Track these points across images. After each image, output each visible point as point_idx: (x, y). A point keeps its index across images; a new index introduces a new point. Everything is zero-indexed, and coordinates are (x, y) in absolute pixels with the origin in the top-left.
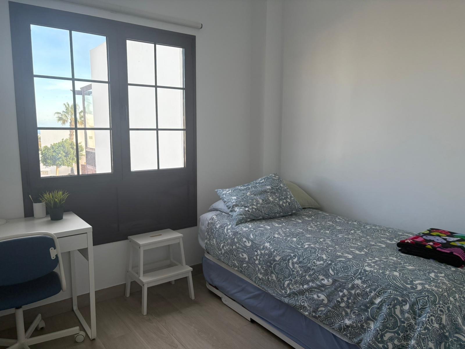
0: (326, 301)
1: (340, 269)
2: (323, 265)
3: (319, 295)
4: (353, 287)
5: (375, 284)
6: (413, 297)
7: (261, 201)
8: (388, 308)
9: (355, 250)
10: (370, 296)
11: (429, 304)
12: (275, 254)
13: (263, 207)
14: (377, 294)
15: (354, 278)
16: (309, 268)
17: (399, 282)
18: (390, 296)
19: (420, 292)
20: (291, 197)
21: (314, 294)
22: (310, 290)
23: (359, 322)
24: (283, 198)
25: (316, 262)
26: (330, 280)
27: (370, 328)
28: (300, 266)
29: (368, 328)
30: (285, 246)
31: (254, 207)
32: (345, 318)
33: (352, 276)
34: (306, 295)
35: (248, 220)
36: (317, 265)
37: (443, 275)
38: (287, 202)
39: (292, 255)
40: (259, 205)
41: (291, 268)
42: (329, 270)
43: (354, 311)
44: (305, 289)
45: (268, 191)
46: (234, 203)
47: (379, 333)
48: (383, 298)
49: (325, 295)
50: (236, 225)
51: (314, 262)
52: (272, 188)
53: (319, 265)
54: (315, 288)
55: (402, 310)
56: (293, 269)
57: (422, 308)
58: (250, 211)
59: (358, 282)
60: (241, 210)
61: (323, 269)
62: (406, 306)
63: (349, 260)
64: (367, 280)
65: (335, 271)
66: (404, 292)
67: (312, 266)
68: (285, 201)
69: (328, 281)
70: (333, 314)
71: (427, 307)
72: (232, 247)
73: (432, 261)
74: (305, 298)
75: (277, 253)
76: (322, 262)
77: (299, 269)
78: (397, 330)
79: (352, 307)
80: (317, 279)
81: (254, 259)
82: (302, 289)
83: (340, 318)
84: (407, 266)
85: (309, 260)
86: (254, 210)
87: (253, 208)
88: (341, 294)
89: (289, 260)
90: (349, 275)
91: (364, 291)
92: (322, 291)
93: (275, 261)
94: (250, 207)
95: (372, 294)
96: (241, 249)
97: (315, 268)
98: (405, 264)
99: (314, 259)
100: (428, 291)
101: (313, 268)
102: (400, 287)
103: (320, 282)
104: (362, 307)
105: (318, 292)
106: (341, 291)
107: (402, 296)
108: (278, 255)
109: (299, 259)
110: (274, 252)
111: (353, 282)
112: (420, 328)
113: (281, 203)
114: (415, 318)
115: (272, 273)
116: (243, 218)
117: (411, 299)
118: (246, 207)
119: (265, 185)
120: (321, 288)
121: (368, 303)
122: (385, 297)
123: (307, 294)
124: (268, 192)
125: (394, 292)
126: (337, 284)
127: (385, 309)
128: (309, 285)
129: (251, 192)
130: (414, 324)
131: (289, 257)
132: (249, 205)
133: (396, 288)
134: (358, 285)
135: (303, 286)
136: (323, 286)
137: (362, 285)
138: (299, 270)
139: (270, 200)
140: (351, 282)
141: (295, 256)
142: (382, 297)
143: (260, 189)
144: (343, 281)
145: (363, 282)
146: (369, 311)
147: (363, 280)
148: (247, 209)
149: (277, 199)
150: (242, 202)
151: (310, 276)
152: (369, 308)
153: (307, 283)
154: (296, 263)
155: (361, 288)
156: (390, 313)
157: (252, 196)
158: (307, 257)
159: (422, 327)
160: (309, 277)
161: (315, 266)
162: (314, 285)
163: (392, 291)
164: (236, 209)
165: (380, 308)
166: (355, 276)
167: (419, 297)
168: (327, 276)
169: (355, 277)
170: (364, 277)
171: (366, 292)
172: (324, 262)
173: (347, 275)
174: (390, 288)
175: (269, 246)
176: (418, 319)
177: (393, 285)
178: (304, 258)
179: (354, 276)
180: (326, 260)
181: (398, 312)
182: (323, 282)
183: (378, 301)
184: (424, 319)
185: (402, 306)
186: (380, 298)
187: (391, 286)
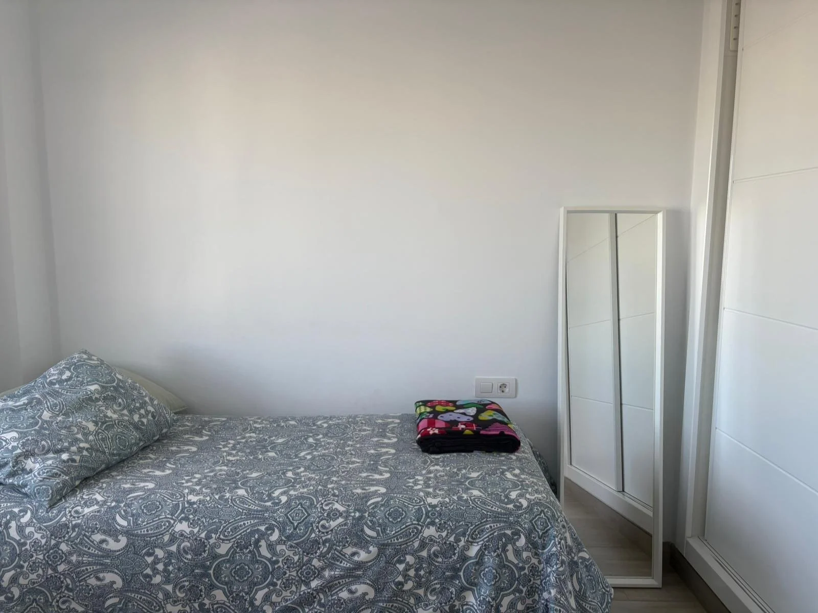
0: (371, 595)
1: (386, 521)
2: (345, 525)
3: (353, 588)
4: (423, 545)
5: (461, 523)
6: (526, 521)
7: (91, 427)
8: (496, 556)
10: (458, 549)
11: (550, 523)
12: (212, 541)
13: (103, 440)
14: (470, 539)
15: (420, 528)
16: (316, 542)
18: (493, 534)
20: (151, 400)
21: (339, 590)
22: (329, 586)
23: (446, 603)
24: (138, 405)
25: (327, 524)
26: (371, 548)
27: (467, 605)
28: (291, 546)
29: (462, 606)
30: (234, 514)
31: (82, 445)
32: (416, 609)
33: (415, 524)
34: (320, 599)
35: (77, 483)
36: (332, 530)
38: (147, 412)
39: (263, 528)
40: (91, 438)
41: (266, 558)
42: (362, 530)
43: (433, 587)
44: (315, 590)
45: (96, 398)
46: (19, 451)
47: (492, 606)
48: (482, 542)
49: (368, 582)
50: (51, 507)
51: (323, 526)
52: (102, 387)
53: (336, 528)
54: (342, 577)
55: (515, 550)
56: (274, 559)
57: (543, 533)
58: (77, 458)
59: (430, 532)
60: (50, 462)
61: (349, 533)
62: (519, 540)
64: (445, 523)
65: (377, 528)
67: (322, 535)
68: (142, 411)
69: (369, 552)
71: (549, 529)
74: (318, 607)
75: (219, 538)
76: (340, 520)
77: (291, 554)
78: (517, 585)
79: (428, 580)
80: (342, 556)
81: (147, 576)
82: (308, 593)
85: (309, 525)
86: (85, 453)
87: (80, 450)
88: (401, 567)
89: (257, 542)
90: (409, 525)
91: (445, 543)
92: (358, 577)
93: (215, 557)
94: (74, 449)
95: (462, 543)
96: (89, 564)
97: (329, 536)
99: (322, 520)
101: (324, 538)
102: (501, 514)
103: (350, 560)
104: (447, 574)
105: (351, 583)
106: (401, 562)
107: (510, 525)
108: (223, 540)
109: (282, 531)
110: (208, 537)
111: (422, 535)
112: (555, 566)
113: (136, 418)
114: (536, 554)
115: (212, 587)
116: (65, 483)
117: (523, 525)
118: (59, 452)
119: (82, 383)
120: (354, 573)
121: (457, 562)
122: (485, 540)
123: (322, 596)
124: (97, 400)
125: (497, 525)
126: (389, 551)
127: (490, 560)
128: (322, 577)
129: (51, 409)
130: (537, 563)
131: (256, 536)
132: (66, 444)
133: (496, 517)
134: (432, 537)
135: (307, 584)
136: (360, 565)
137: (439, 533)
138: (292, 555)
139: (111, 417)
140: (417, 537)
141: (271, 528)
142: (481, 541)
143: (71, 396)
144: (400, 540)
145: (440, 528)
146: (460, 576)
147: (438, 525)
148: (65, 456)
149: (125, 412)
150: (43, 442)
151: (322, 556)
152: (459, 570)
153: (318, 575)
154: (279, 542)
155: (438, 541)
156: (501, 562)
157: (60, 418)
158: (303, 521)
159: (558, 562)
160: (319, 560)
161: (327, 533)
162: (337, 572)
163: (492, 525)
164: (29, 464)
165: (480, 562)
166: (420, 523)
167: (533, 519)
168: (362, 542)
169: (421, 525)
170: (437, 518)
171: (450, 544)
172: (346, 518)
173: (404, 526)
174: (487, 521)
175: (188, 530)
176: (543, 553)
177: (489, 513)
178: (296, 524)
179: (418, 524)
180: (347, 512)
181: (511, 556)
182: (356, 558)
183: (473, 551)
184: (554, 549)
185: (515, 544)
186: (476, 544)
187: (487, 518)
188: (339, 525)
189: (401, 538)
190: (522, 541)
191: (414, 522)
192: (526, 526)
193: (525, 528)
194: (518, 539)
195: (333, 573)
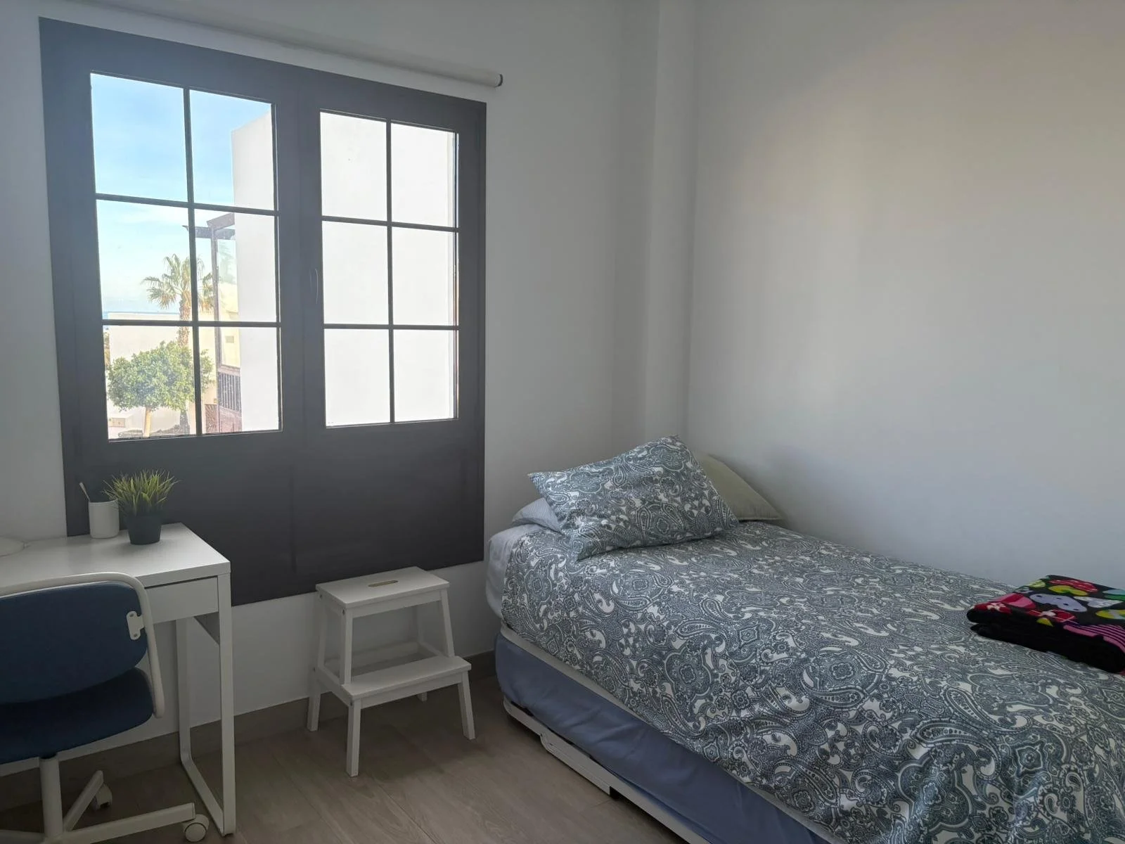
0: (793, 751)
1: (829, 674)
2: (787, 662)
3: (778, 734)
4: (860, 718)
5: (913, 711)
6: (1006, 744)
7: (638, 503)
8: (944, 771)
9: (865, 627)
10: (900, 741)
11: (1044, 763)
12: (671, 632)
13: (644, 518)
14: (918, 735)
15: (862, 696)
16: (754, 669)
17: (971, 707)
18: (951, 741)
19: (1023, 732)
20: (712, 494)
21: (765, 732)
22: (756, 723)
23: (873, 803)
24: (693, 495)
25: (770, 655)
26: (803, 698)
27: (900, 819)
28: (731, 665)
29: (896, 818)
30: (696, 614)
31: (621, 516)
32: (840, 794)
33: (858, 689)
34: (747, 734)
35: (608, 548)
36: (772, 663)
37: (1078, 691)
38: (701, 505)
39: (713, 636)
40: (633, 513)
41: (709, 668)
42: (801, 675)
43: (862, 776)
44: (743, 721)
45: (656, 480)
46: (574, 508)
47: (922, 832)
48: (933, 745)
49: (793, 735)
50: (579, 560)
51: (766, 655)
52: (666, 471)
53: (777, 662)
54: (769, 717)
55: (978, 776)
56: (715, 672)
57: (1026, 772)
58: (613, 526)
59: (872, 705)
60: (591, 523)
61: (787, 672)
62: (987, 766)
63: (851, 650)
64: (894, 702)
65: (817, 678)
66: (984, 732)
67: (762, 664)
68: (696, 503)
69: (800, 701)
70: (810, 782)
71: (1039, 771)
72: (568, 614)
73: (1051, 656)
74: (743, 741)
75: (676, 632)
76: (784, 655)
77: (730, 672)
78: (967, 824)
79: (858, 765)
80: (772, 695)
81: (621, 645)
82: (737, 721)
83: (828, 792)
84: (990, 667)
85: (753, 649)
86: (621, 524)
87: (619, 520)
88: (830, 734)
89: (705, 648)
90: (851, 688)
91: (886, 727)
92: (785, 725)
93: (671, 649)
94: (613, 517)
95: (906, 736)
96: (588, 618)
97: (768, 668)
98: (986, 664)
99: (767, 648)
100: (1041, 731)
101: (762, 668)
102: (974, 720)
103: (780, 703)
104: (881, 766)
105: (774, 728)
106: (832, 728)
107: (979, 741)
108: (679, 635)
109: (728, 646)
110: (669, 627)
111: (861, 706)
112: (1021, 822)
113: (687, 507)
114: (1009, 797)
115: (663, 678)
116: (595, 544)
117: (1000, 749)
118: (602, 517)
119: (650, 463)
120: (782, 718)
121: (896, 757)
122: (937, 744)
123: (749, 731)
124: (656, 481)
125: (960, 732)
126: (821, 709)
127: (937, 773)
128: (752, 710)
129: (615, 481)
130: (1007, 810)
131: (706, 642)
132: (609, 512)
133: (965, 723)
134: (873, 713)
135: (738, 711)
136: (788, 712)
137: (882, 712)
138: (730, 675)
139: (661, 500)
140: (855, 706)
141: (720, 639)
142: (931, 743)
143: (636, 473)
144: (835, 701)
145: (885, 706)
146: (897, 777)
147: (884, 702)
148: (604, 522)
149: (679, 499)
150: (593, 506)
151: (756, 687)
152: (897, 769)
153: (749, 706)
154: (723, 656)
155: (879, 720)
156: (950, 782)
157: (617, 490)
158: (749, 643)
159: (1027, 818)
160: (753, 690)
161: (767, 663)
162: (765, 710)
163: (953, 729)
164: (580, 522)
165: (924, 770)
166: (864, 691)
167: (1019, 746)
168: (797, 688)
169: (864, 694)
170: (887, 692)
171: (892, 730)
172: (791, 655)
173: (845, 687)
174: (950, 722)
175: (656, 614)
176: (1017, 798)
177: (956, 714)
178: (742, 643)
179: (862, 692)
180: (795, 650)
181: (968, 780)
182: (786, 703)
183: (920, 752)
184: (1032, 799)
185: (978, 767)
186: (925, 745)
187: (951, 718)
188: (781, 660)
189: (837, 699)
190: (990, 770)
191: (858, 687)
192: (1003, 751)
193: (1001, 753)
194: (985, 764)
195: (762, 709)
